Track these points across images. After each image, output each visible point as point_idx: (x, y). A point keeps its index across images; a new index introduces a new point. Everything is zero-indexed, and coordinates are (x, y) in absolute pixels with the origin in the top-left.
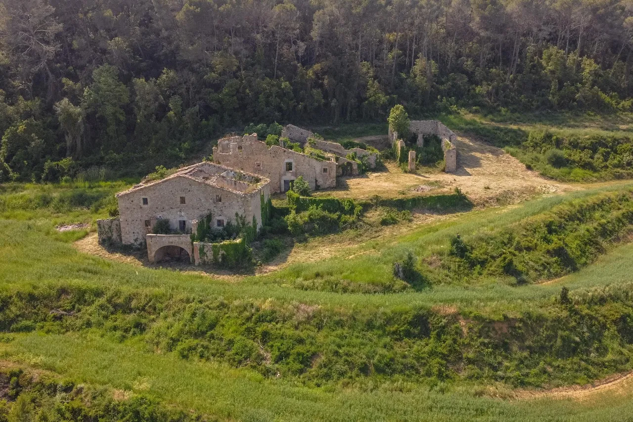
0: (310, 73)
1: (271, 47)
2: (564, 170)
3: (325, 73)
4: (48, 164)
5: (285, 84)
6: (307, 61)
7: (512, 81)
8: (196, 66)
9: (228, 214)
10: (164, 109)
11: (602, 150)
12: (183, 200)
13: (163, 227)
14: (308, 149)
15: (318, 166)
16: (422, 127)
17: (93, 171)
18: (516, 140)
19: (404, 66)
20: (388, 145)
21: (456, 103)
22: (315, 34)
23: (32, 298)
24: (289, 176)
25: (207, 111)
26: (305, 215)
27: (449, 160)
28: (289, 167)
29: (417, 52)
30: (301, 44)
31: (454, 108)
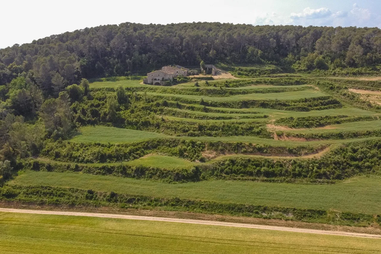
0: (182, 54)
1: (173, 47)
2: (241, 76)
3: (186, 54)
4: (125, 73)
5: (176, 56)
6: (181, 51)
7: (237, 56)
8: (156, 52)
9: (167, 78)
10: (149, 62)
11: (252, 72)
12: (159, 75)
13: (155, 79)
14: (181, 69)
15: (183, 72)
16: (208, 66)
17: (135, 74)
18: (233, 70)
19: (207, 52)
20: (200, 70)
21: (221, 62)
22: (184, 44)
23: (137, 88)
24: (177, 74)
25: (158, 62)
26: (180, 80)
27: (213, 72)
28: (177, 72)
29: (210, 49)
30: (180, 46)
31: (220, 63)
